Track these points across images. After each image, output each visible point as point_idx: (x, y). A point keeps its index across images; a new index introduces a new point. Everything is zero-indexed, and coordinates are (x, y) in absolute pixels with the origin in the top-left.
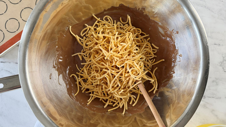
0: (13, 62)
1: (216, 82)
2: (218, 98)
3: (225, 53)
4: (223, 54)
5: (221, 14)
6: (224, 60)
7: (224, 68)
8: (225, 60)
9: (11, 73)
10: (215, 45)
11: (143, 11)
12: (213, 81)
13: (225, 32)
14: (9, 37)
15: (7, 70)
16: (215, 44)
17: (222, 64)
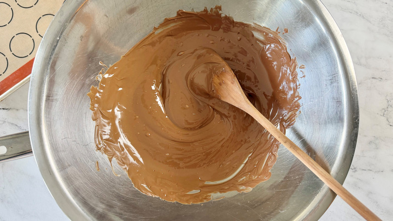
0: (23, 109)
1: (376, 144)
2: (379, 172)
3: (391, 94)
4: (387, 95)
5: (384, 26)
6: (389, 106)
7: (390, 120)
8: (391, 106)
9: (20, 128)
10: (373, 80)
11: (220, 12)
12: (370, 143)
13: (390, 57)
14: (17, 65)
15: (13, 123)
16: (373, 78)
17: (385, 113)
